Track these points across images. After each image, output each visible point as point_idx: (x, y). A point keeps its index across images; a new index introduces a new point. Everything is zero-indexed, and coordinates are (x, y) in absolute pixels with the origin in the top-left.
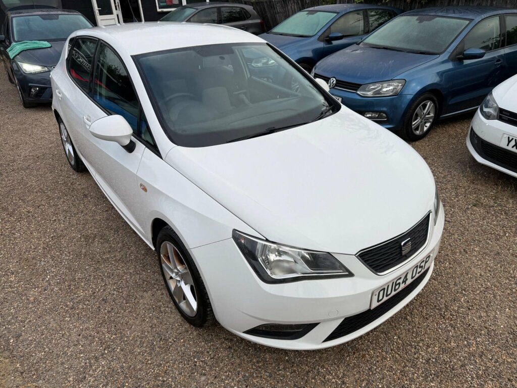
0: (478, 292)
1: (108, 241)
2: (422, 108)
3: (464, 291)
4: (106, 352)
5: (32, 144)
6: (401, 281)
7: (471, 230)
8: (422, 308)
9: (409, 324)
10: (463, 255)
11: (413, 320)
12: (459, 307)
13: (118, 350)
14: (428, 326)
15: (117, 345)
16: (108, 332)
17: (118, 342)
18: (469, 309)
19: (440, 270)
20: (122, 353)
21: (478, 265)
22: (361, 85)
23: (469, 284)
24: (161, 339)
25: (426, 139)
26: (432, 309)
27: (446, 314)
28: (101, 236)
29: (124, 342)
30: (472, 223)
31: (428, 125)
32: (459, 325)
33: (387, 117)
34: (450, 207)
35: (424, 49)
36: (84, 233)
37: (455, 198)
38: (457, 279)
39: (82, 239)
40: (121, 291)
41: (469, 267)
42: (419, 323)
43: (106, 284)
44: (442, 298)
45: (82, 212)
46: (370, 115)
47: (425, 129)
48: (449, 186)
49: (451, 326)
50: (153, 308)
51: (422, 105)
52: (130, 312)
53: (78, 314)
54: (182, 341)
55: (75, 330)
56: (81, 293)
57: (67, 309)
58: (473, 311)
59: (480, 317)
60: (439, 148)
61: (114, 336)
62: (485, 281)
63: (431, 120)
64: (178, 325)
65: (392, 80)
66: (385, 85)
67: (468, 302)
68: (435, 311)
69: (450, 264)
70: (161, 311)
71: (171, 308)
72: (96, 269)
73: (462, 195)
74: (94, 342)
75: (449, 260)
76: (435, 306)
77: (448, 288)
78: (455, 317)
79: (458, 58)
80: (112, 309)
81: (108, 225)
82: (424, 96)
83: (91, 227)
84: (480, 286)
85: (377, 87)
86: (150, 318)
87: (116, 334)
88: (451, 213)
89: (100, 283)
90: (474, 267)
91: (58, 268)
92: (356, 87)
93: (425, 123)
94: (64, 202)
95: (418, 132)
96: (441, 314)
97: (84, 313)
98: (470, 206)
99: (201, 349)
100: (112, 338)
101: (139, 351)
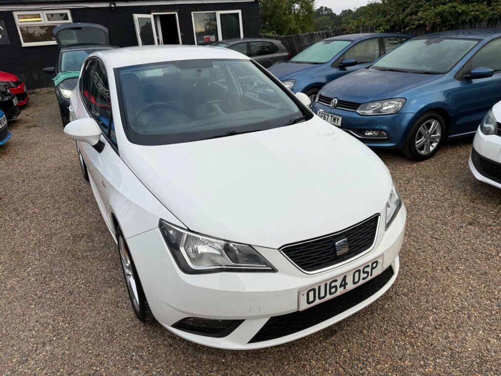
0: (451, 311)
1: (93, 241)
2: (425, 127)
3: (436, 308)
4: (54, 338)
5: (59, 158)
6: (338, 284)
7: (460, 248)
8: (382, 323)
9: (364, 339)
10: (444, 273)
11: (370, 334)
12: (425, 325)
13: (66, 338)
14: (385, 342)
15: (67, 334)
16: (63, 321)
17: (69, 331)
18: (436, 328)
19: (414, 285)
20: (69, 341)
21: (459, 284)
22: (360, 104)
23: (442, 302)
24: (109, 331)
25: (433, 159)
26: (393, 325)
27: (407, 330)
28: (89, 236)
29: (74, 332)
30: (462, 241)
31: (435, 145)
32: (419, 344)
33: (388, 135)
34: (443, 224)
35: (429, 69)
36: (76, 232)
37: (449, 216)
38: (431, 297)
39: (71, 238)
40: (88, 285)
41: (447, 285)
42: (375, 338)
43: (77, 278)
44: (408, 314)
45: (79, 215)
46: (371, 134)
47: (431, 149)
48: (446, 204)
49: (411, 343)
50: (112, 303)
51: (426, 124)
52: (89, 304)
53: (43, 303)
54: (128, 335)
55: (35, 317)
56: (53, 285)
57: (35, 297)
58: (440, 331)
59: (447, 337)
60: (446, 168)
61: (67, 325)
62: (462, 301)
63: (438, 140)
64: (129, 320)
65: (391, 98)
66: (386, 103)
67: (437, 321)
68: (396, 327)
69: (427, 280)
70: (118, 306)
71: (129, 304)
72: (74, 265)
73: (458, 213)
74: (47, 329)
75: (427, 276)
76: (398, 322)
77: (418, 305)
78: (417, 335)
79: (465, 77)
80: (75, 300)
81: (98, 227)
82: (428, 114)
83: (82, 228)
84: (454, 305)
85: (377, 105)
86: (106, 311)
87: (69, 324)
88: (442, 230)
89: (72, 277)
90: (454, 286)
91: (41, 262)
92: (355, 106)
93: (431, 143)
94: (67, 205)
95: (423, 152)
96: (402, 331)
97: (48, 303)
98: (464, 225)
99: (142, 344)
100: (65, 326)
101: (84, 340)
